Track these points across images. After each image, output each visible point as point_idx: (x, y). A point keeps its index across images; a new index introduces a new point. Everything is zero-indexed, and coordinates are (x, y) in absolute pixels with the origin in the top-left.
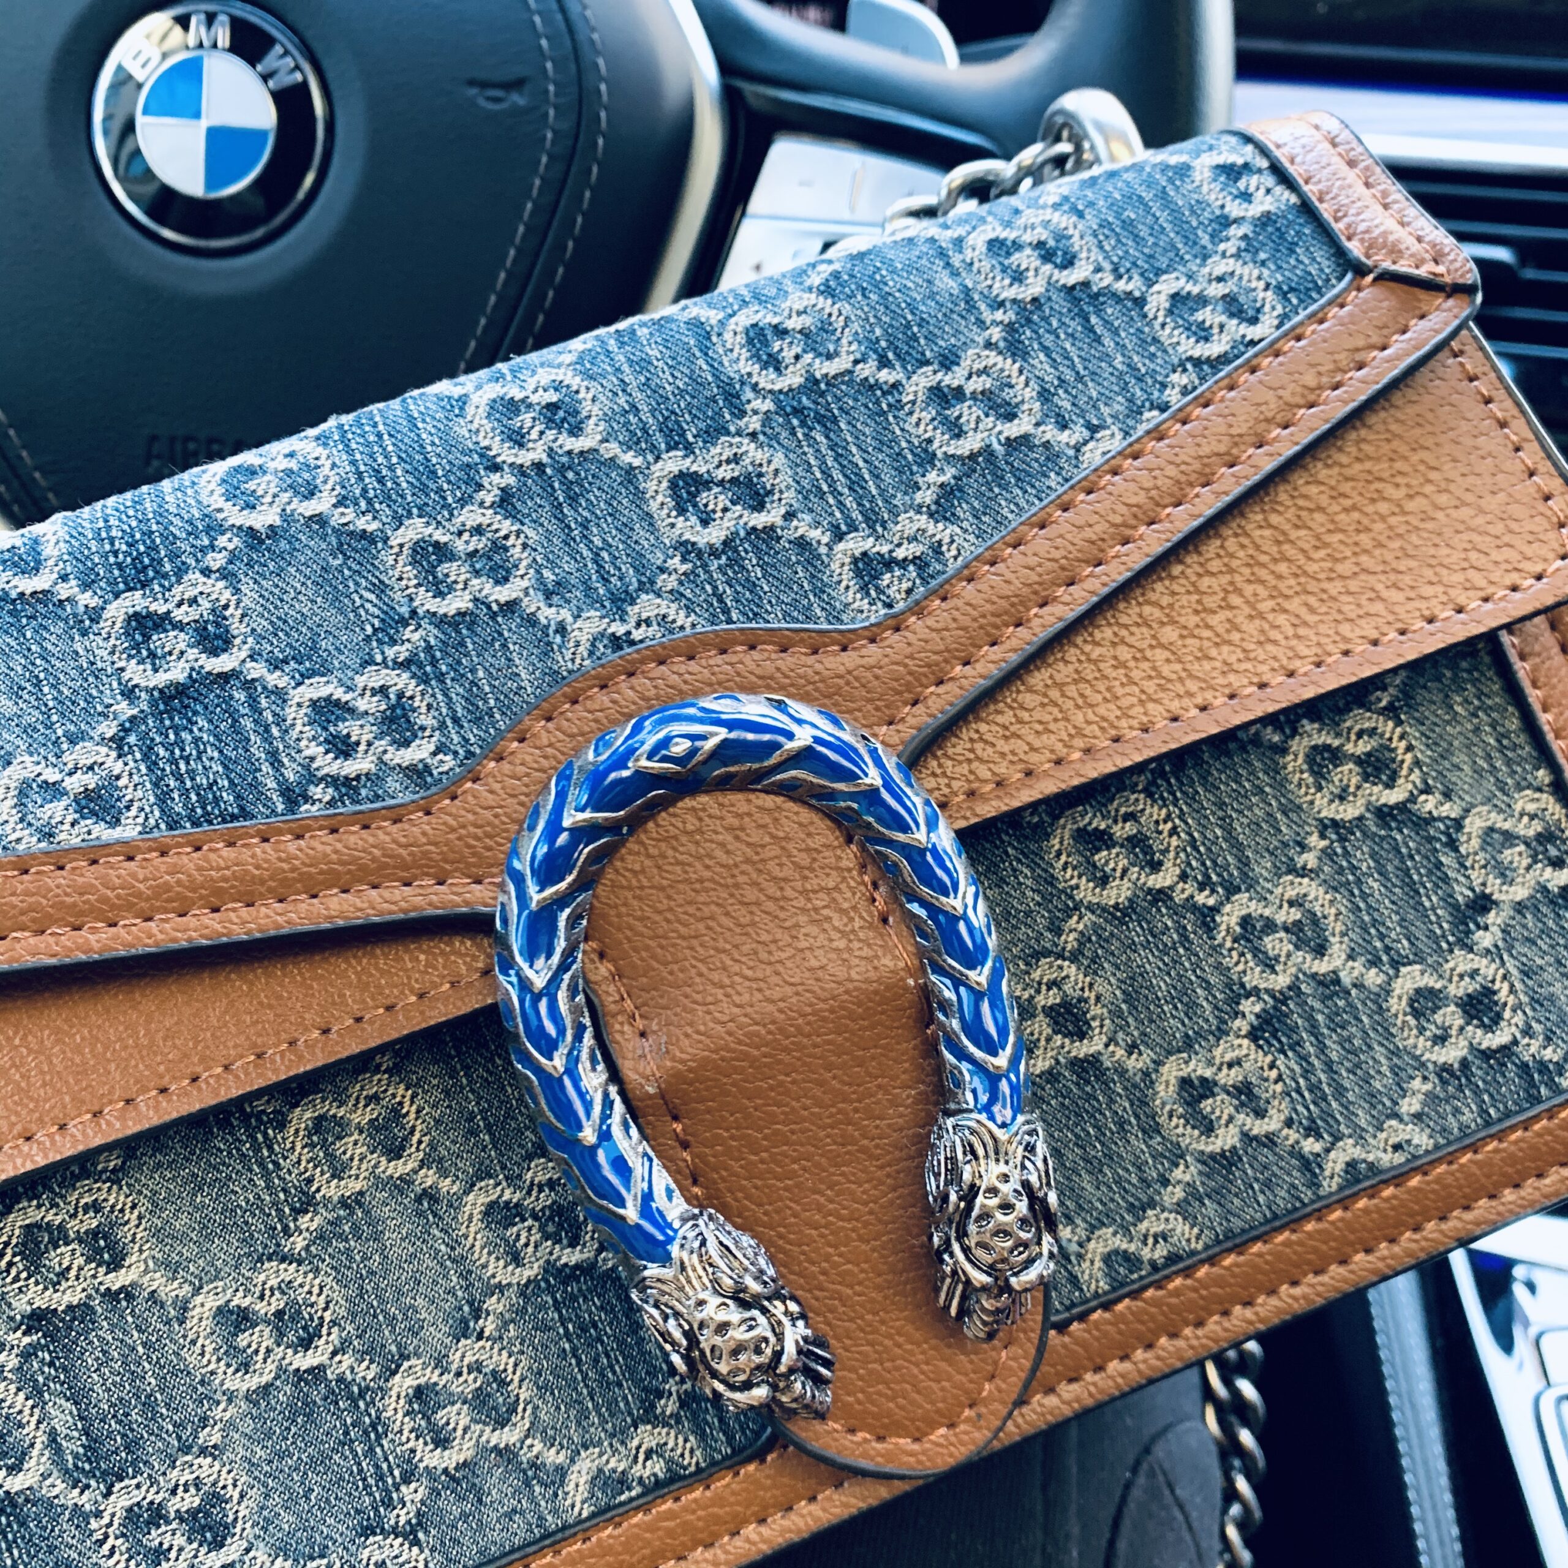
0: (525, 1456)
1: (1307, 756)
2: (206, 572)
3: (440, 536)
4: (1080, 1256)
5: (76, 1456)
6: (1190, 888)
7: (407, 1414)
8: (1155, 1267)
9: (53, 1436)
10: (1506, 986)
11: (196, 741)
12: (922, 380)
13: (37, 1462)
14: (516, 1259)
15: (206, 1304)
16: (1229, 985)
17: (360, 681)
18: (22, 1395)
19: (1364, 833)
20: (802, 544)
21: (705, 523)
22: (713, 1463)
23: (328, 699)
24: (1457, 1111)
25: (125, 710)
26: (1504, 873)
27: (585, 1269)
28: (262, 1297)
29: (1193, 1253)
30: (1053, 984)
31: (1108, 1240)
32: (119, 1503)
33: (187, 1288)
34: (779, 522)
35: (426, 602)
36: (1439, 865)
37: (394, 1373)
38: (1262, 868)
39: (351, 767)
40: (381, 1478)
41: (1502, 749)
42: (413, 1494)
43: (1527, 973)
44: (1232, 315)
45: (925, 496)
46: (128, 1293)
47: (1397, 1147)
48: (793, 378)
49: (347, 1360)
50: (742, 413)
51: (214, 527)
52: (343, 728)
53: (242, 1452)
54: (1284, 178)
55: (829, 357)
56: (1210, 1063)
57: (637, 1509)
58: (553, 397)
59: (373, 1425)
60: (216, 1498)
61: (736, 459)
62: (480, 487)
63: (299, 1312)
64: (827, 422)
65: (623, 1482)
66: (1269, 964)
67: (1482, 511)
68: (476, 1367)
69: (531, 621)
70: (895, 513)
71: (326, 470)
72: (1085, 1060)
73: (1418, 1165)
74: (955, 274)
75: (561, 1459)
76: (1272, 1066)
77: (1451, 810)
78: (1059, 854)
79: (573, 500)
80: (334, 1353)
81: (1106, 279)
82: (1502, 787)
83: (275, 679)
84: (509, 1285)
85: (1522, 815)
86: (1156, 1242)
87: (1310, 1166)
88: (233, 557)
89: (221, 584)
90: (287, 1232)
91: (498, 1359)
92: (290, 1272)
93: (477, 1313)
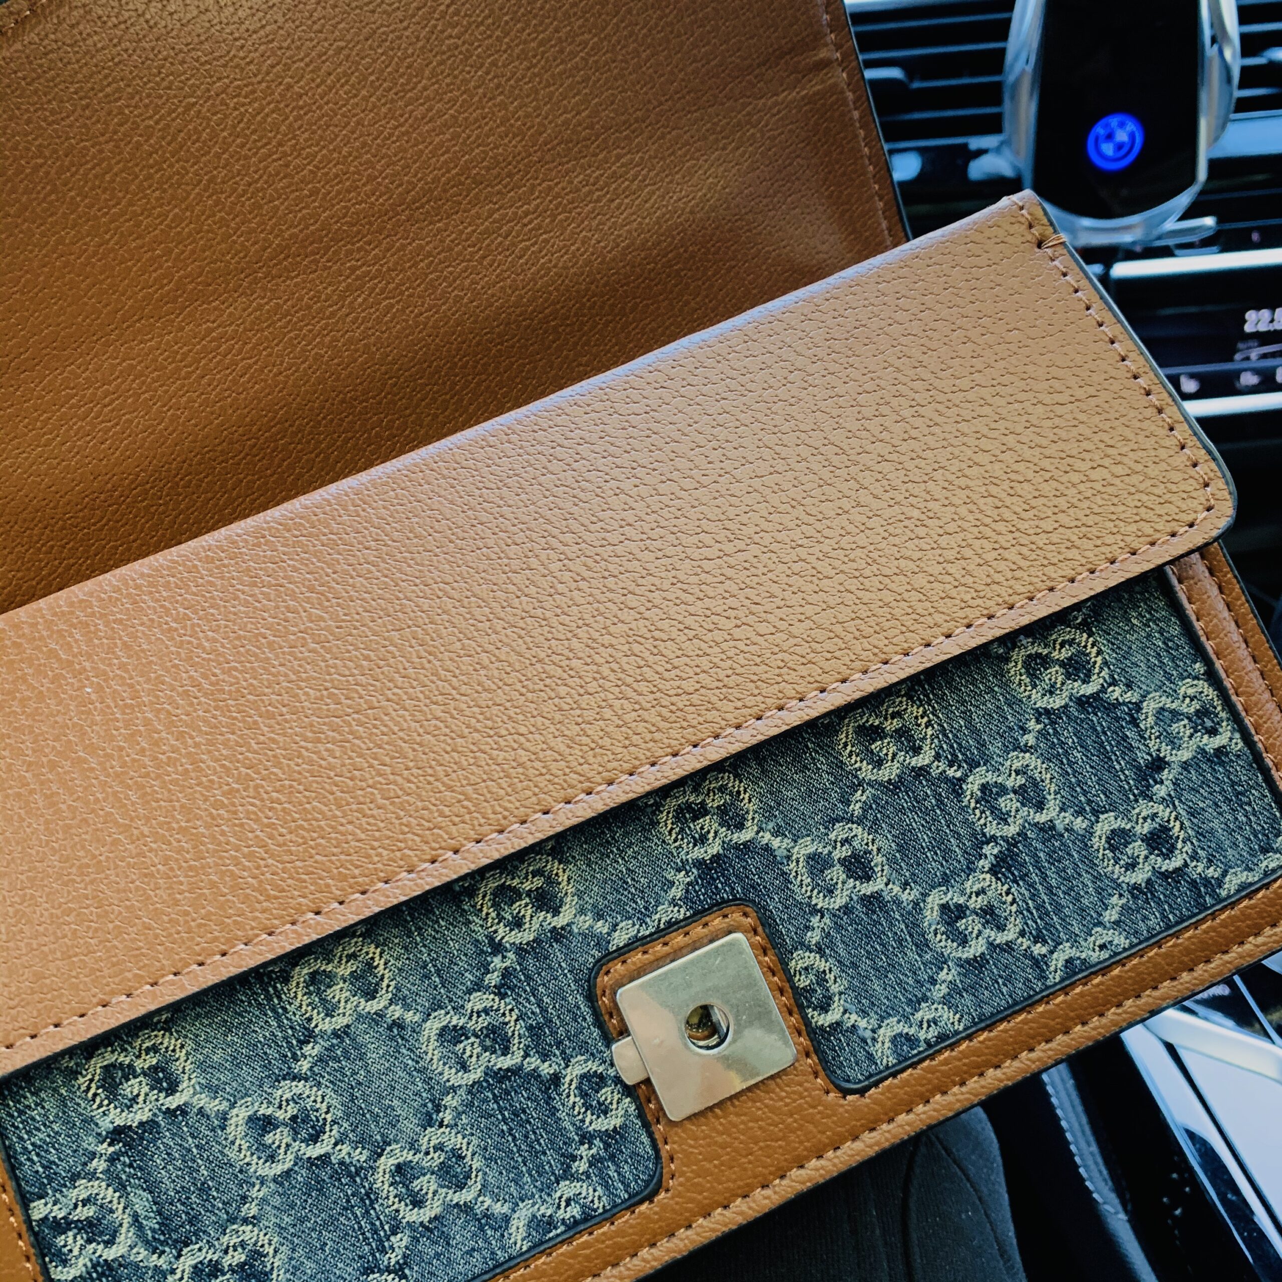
0: (479, 1209)
1: (1024, 662)
4: (874, 1040)
5: (153, 1231)
6: (943, 765)
7: (391, 1184)
8: (929, 1045)
9: (136, 1217)
10: (1178, 824)
13: (126, 1237)
14: (464, 1067)
15: (240, 1115)
16: (974, 835)
18: (111, 1189)
19: (1068, 717)
22: (615, 1206)
24: (1145, 918)
26: (1174, 742)
27: (515, 1071)
28: (280, 1107)
29: (957, 1033)
30: (846, 841)
31: (893, 1027)
33: (226, 1104)
36: (1125, 738)
37: (380, 1155)
38: (996, 747)
40: (375, 1232)
41: (1168, 650)
42: (400, 1241)
43: (1192, 813)
46: (182, 1110)
47: (1102, 947)
49: (345, 1148)
53: (274, 1220)
56: (962, 893)
57: (562, 1242)
59: (367, 1195)
60: (257, 1254)
63: (308, 1116)
65: (551, 1223)
66: (1003, 818)
67: (1147, 477)
68: (439, 1148)
72: (872, 896)
73: (1118, 959)
75: (506, 1209)
76: (1007, 894)
77: (1132, 696)
78: (846, 745)
80: (336, 1144)
82: (1169, 677)
84: (460, 1086)
85: (1184, 697)
86: (929, 1026)
87: (1039, 964)
90: (295, 1058)
91: (455, 1140)
92: (300, 1087)
93: (438, 1108)
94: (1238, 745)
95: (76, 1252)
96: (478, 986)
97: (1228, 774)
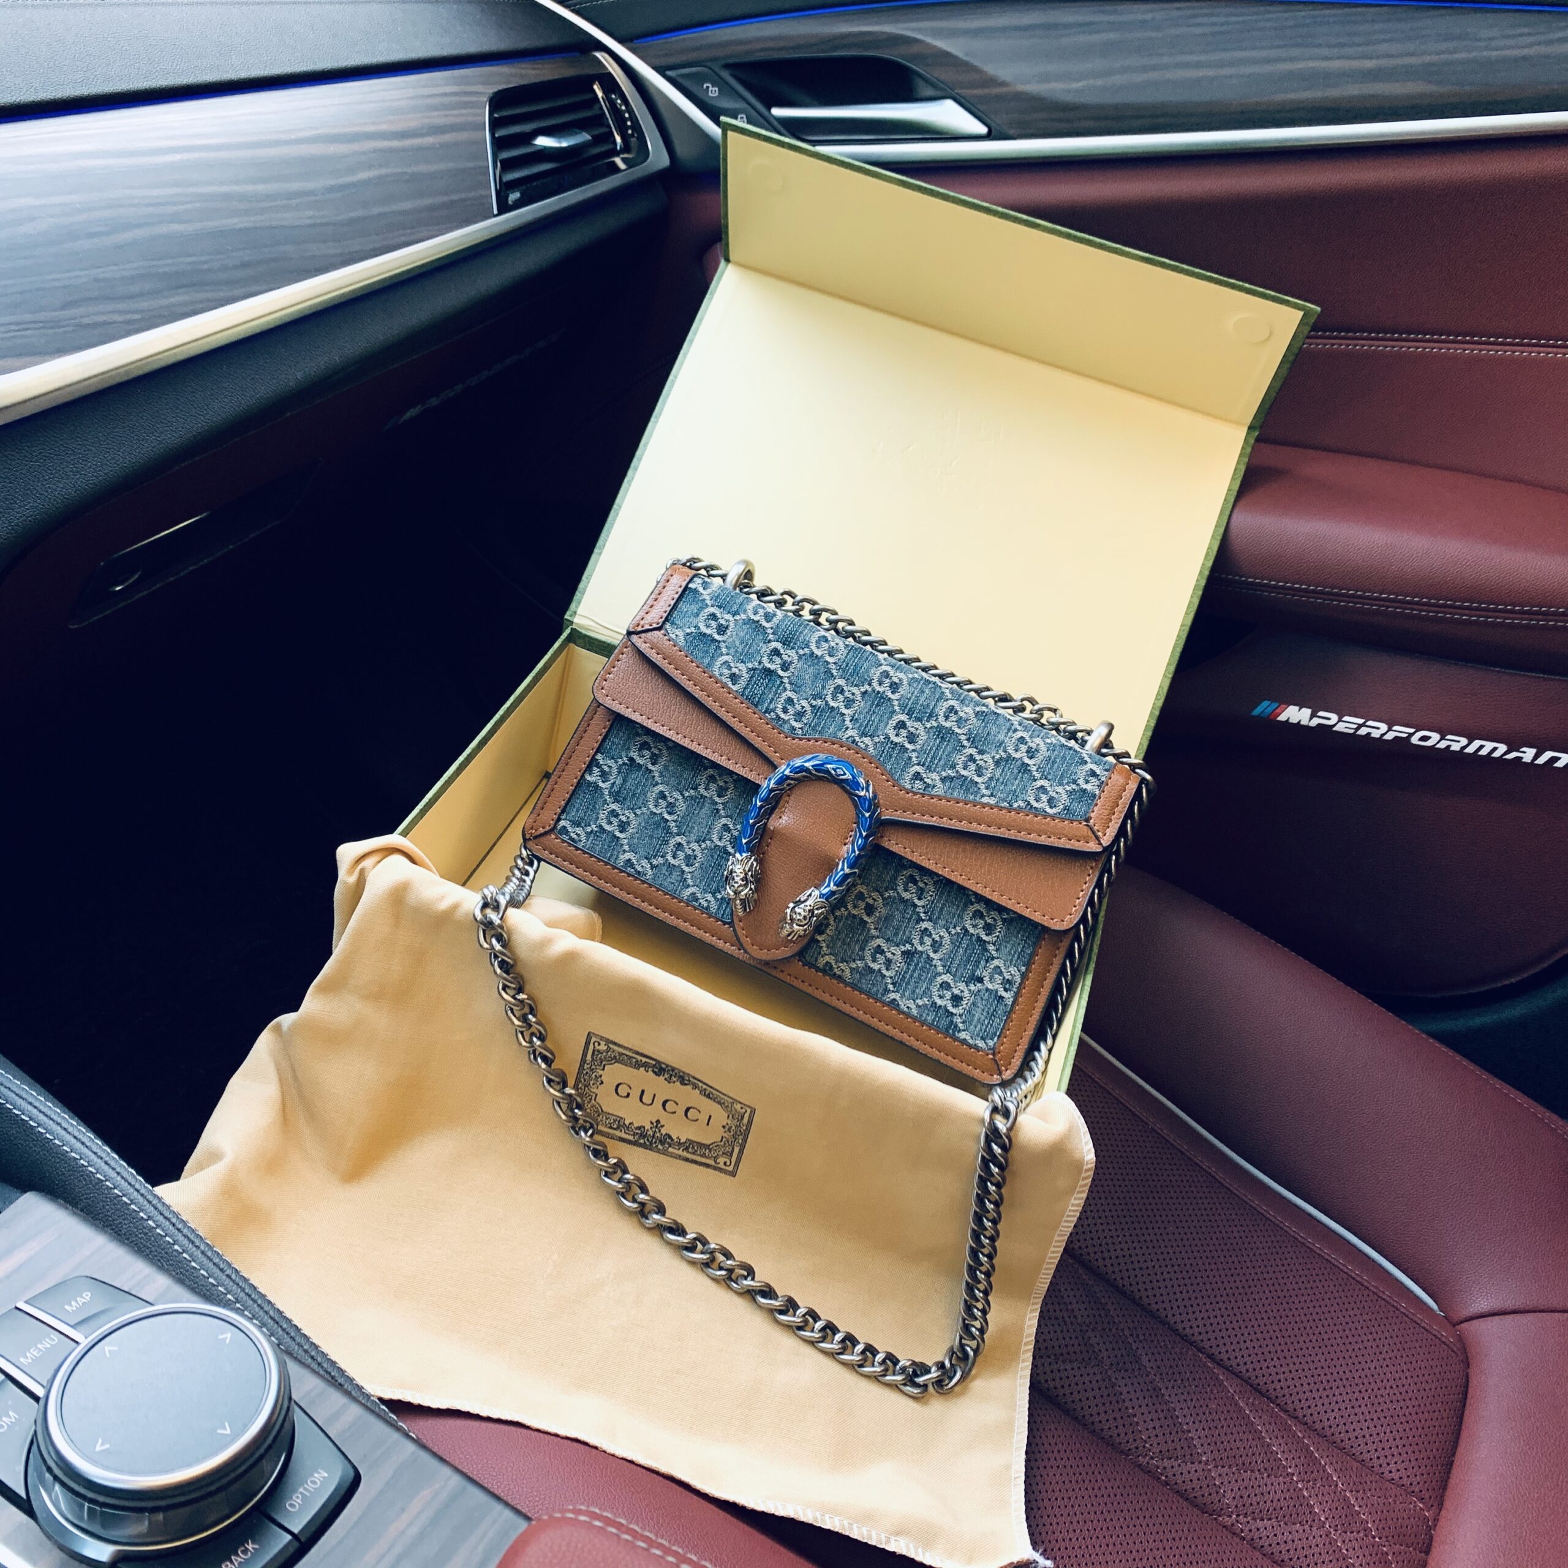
0: (685, 876)
11: (762, 683)
14: (720, 839)
17: (802, 701)
25: (756, 665)
37: (679, 835)
41: (1020, 954)
44: (1049, 802)
46: (651, 771)
47: (908, 1007)
48: (948, 724)
54: (1100, 787)
59: (666, 841)
60: (628, 823)
61: (917, 729)
62: (863, 686)
64: (943, 740)
66: (922, 943)
77: (994, 953)
81: (1034, 769)
83: (788, 686)
86: (840, 970)
87: (886, 991)
89: (797, 658)
92: (680, 797)
94: (1010, 1002)
97: (997, 1007)
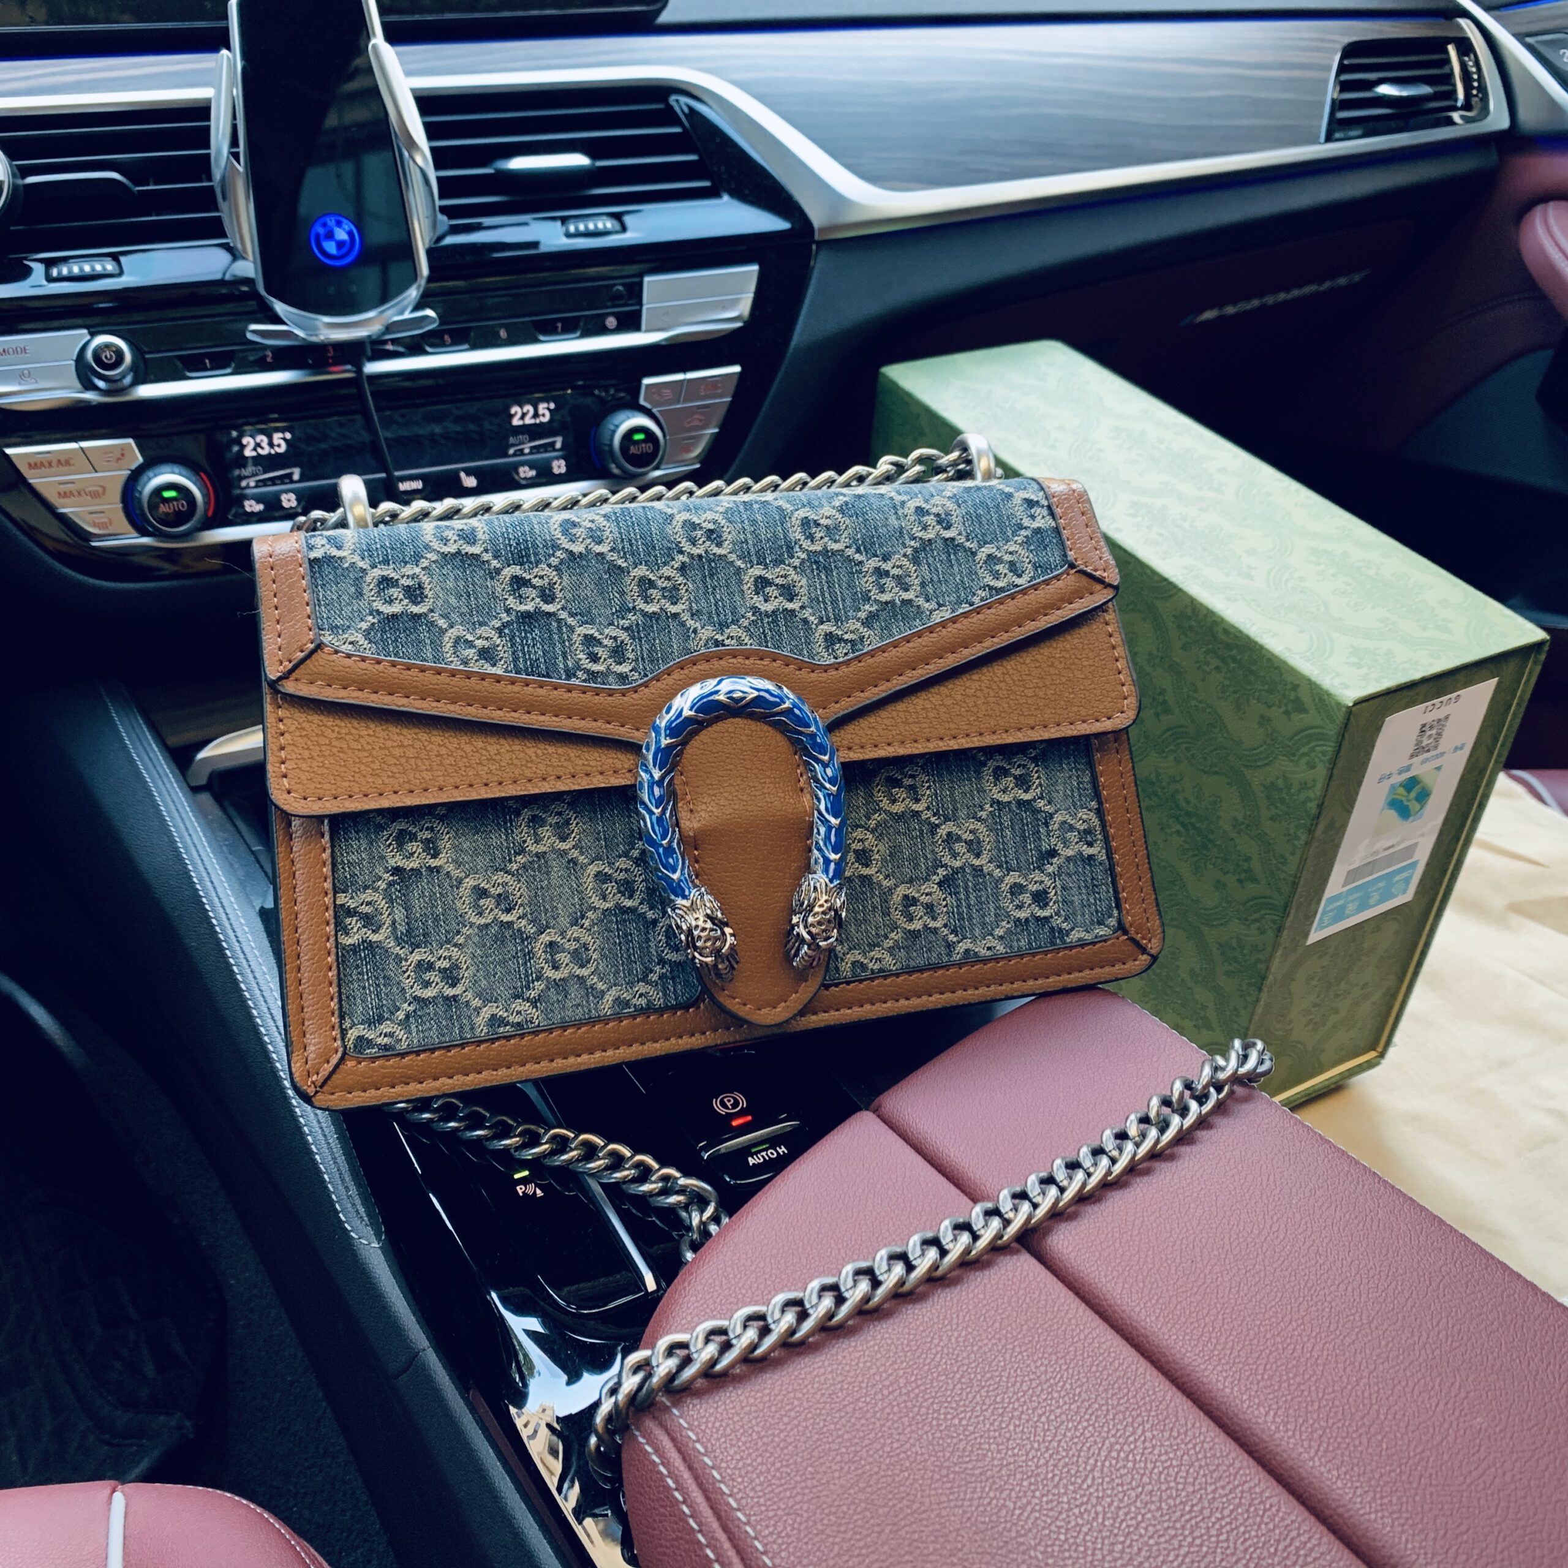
0: (589, 982)
1: (994, 769)
2: (549, 566)
3: (652, 577)
4: (842, 960)
5: (402, 933)
6: (929, 814)
7: (544, 952)
9: (394, 922)
10: (1054, 891)
11: (533, 639)
12: (873, 563)
13: (385, 931)
14: (604, 898)
15: (469, 882)
16: (935, 860)
17: (606, 631)
18: (384, 901)
19: (1010, 809)
20: (805, 621)
21: (766, 601)
22: (666, 1006)
23: (591, 635)
24: (1018, 940)
25: (505, 617)
26: (1066, 843)
27: (632, 910)
28: (494, 886)
29: (891, 970)
30: (860, 840)
31: (856, 956)
32: (416, 957)
33: (463, 874)
34: (798, 609)
35: (641, 605)
36: (1038, 832)
37: (542, 933)
38: (964, 812)
39: (596, 667)
40: (527, 976)
41: (1078, 789)
42: (539, 986)
43: (1064, 888)
44: (1011, 571)
45: (862, 615)
46: (438, 869)
47: (989, 948)
48: (818, 547)
49: (524, 922)
50: (792, 557)
51: (556, 547)
52: (596, 649)
53: (471, 950)
54: (1052, 514)
55: (836, 541)
56: (918, 891)
57: (631, 1017)
58: (711, 526)
59: (529, 953)
60: (456, 966)
61: (785, 576)
62: (673, 559)
64: (828, 570)
65: (627, 1004)
67: (1093, 683)
68: (577, 940)
69: (683, 624)
70: (847, 619)
71: (607, 533)
72: (866, 876)
73: (995, 958)
74: (898, 518)
75: (604, 988)
76: (944, 899)
77: (1049, 809)
79: (712, 575)
80: (519, 918)
81: (961, 539)
82: (1074, 804)
83: (571, 621)
84: (599, 908)
85: (1080, 819)
88: (562, 562)
89: (555, 573)
90: (510, 861)
91: (587, 938)
92: (507, 878)
93: (583, 917)
95: (355, 930)
96: (626, 855)
97: (1092, 872)
